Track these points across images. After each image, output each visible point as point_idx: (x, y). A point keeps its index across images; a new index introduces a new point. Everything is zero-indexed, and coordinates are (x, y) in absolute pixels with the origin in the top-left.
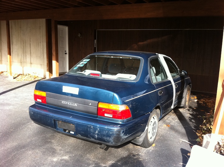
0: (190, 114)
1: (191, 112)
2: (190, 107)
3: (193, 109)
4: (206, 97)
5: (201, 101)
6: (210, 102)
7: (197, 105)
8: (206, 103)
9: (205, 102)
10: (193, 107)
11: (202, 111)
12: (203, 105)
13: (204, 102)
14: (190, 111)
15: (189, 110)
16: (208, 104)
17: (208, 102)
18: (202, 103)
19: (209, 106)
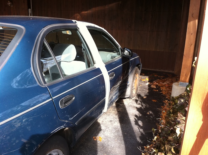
0: (137, 108)
1: (139, 104)
2: (139, 96)
3: (142, 98)
4: (160, 78)
5: (154, 85)
6: (165, 85)
7: (148, 91)
8: (159, 88)
9: (159, 85)
10: (143, 95)
11: (154, 101)
12: (155, 90)
13: (157, 86)
14: (139, 102)
15: (136, 101)
16: (162, 89)
17: (162, 86)
18: (155, 87)
19: (164, 93)
